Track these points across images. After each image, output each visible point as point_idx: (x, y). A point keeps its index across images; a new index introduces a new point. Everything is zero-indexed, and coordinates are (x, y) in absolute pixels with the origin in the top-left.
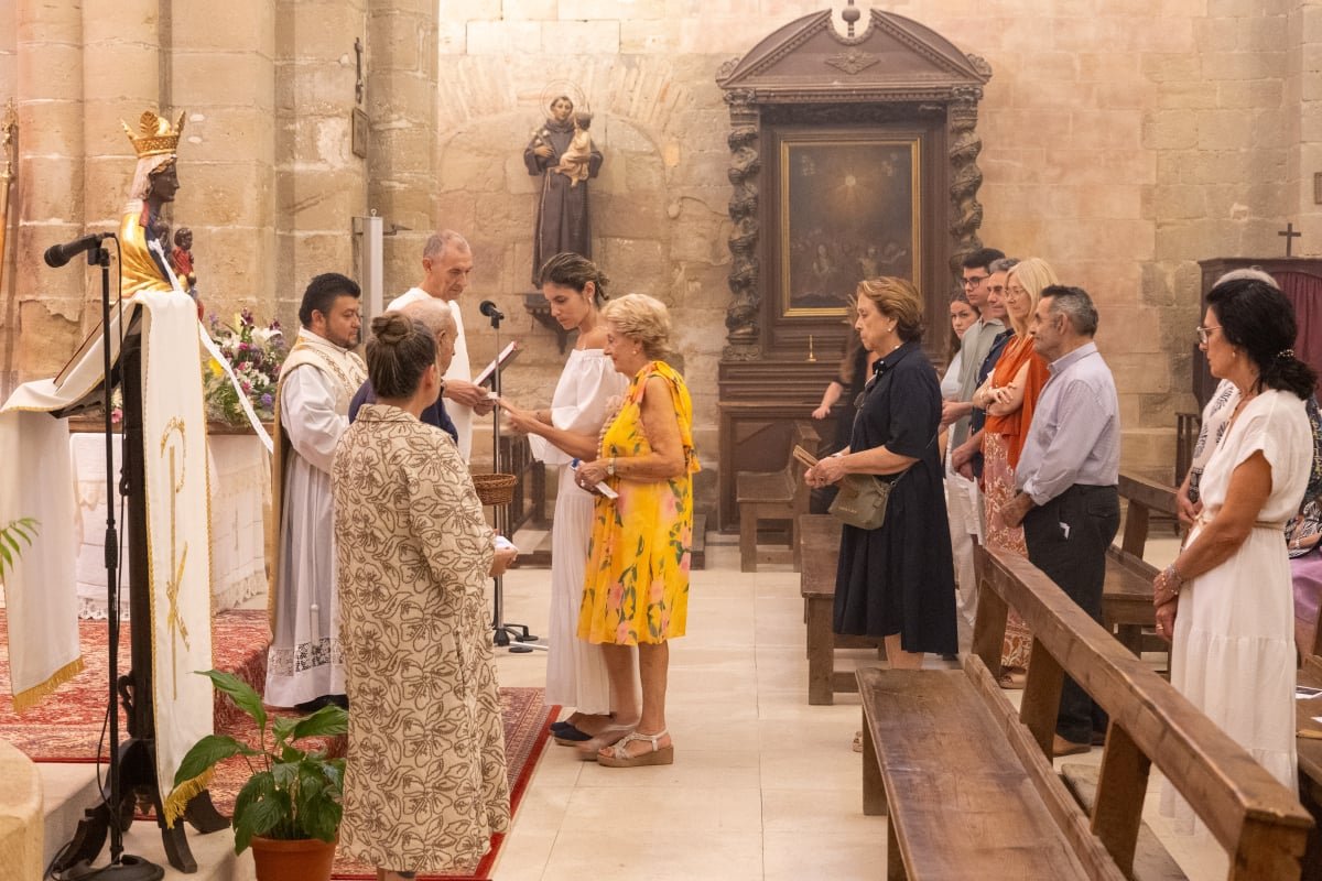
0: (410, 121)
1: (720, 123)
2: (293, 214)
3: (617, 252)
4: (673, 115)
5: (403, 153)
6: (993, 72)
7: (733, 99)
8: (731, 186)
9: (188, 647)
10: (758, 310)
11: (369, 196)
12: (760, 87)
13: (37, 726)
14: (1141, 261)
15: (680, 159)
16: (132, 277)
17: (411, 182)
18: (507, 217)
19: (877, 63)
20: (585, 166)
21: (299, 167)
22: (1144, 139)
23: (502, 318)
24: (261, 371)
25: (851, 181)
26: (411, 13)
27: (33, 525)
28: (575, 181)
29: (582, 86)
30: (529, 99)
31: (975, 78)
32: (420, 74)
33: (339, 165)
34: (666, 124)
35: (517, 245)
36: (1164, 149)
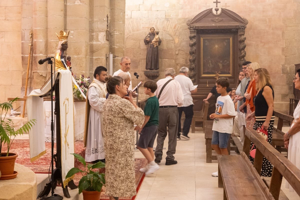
0: (119, 33)
1: (187, 33)
2: (93, 53)
3: (165, 62)
4: (177, 31)
5: (117, 40)
6: (249, 22)
7: (190, 28)
8: (190, 47)
9: (69, 148)
10: (196, 75)
11: (110, 49)
12: (196, 25)
13: (36, 165)
14: (281, 64)
15: (179, 41)
16: (58, 67)
17: (119, 46)
18: (140, 54)
19: (223, 20)
20: (157, 43)
21: (94, 43)
22: (282, 37)
23: (139, 76)
24: (86, 88)
25: (216, 46)
26: (119, 9)
27: (35, 121)
28: (155, 46)
29: (157, 25)
30: (145, 28)
31: (245, 23)
32: (121, 22)
33: (103, 42)
34: (175, 34)
35: (142, 60)
36: (287, 39)
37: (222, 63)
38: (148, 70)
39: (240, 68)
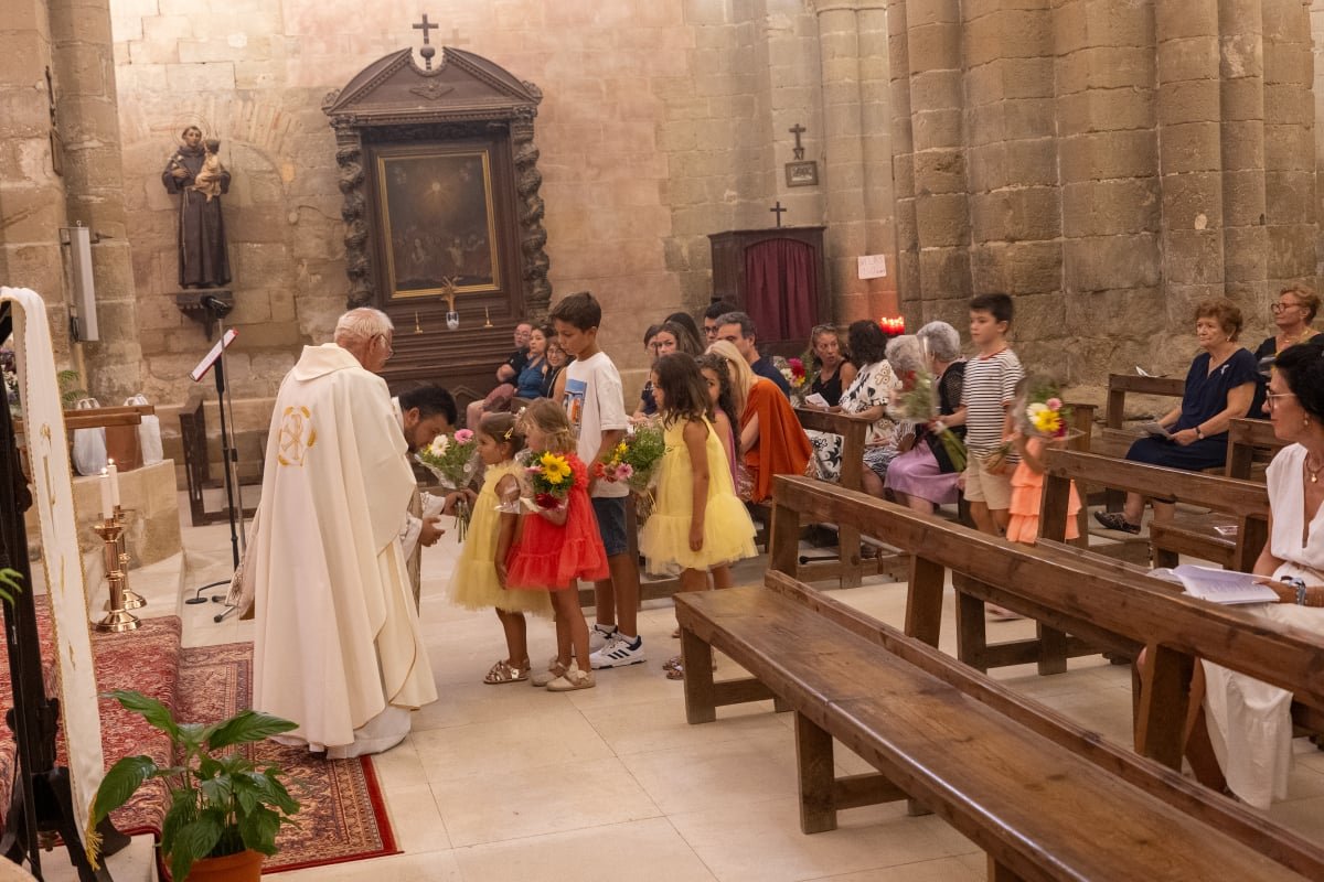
0: (100, 141)
1: (327, 144)
2: (3, 228)
3: (250, 255)
4: (286, 139)
5: (96, 170)
6: (544, 95)
7: (338, 123)
8: (341, 195)
11: (69, 208)
12: (359, 113)
14: (662, 238)
15: (295, 174)
17: (106, 196)
19: (452, 90)
20: (217, 184)
22: (657, 143)
25: (436, 187)
26: (93, 44)
28: (209, 197)
29: (206, 117)
30: (161, 130)
31: (530, 100)
32: (106, 99)
33: (44, 182)
34: (280, 147)
35: (162, 254)
36: (673, 151)
37: (461, 245)
38: (192, 290)
39: (530, 260)
